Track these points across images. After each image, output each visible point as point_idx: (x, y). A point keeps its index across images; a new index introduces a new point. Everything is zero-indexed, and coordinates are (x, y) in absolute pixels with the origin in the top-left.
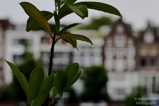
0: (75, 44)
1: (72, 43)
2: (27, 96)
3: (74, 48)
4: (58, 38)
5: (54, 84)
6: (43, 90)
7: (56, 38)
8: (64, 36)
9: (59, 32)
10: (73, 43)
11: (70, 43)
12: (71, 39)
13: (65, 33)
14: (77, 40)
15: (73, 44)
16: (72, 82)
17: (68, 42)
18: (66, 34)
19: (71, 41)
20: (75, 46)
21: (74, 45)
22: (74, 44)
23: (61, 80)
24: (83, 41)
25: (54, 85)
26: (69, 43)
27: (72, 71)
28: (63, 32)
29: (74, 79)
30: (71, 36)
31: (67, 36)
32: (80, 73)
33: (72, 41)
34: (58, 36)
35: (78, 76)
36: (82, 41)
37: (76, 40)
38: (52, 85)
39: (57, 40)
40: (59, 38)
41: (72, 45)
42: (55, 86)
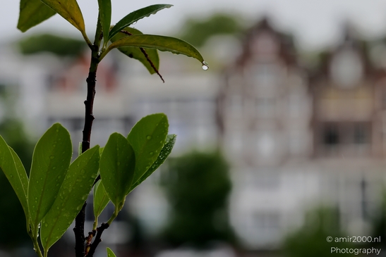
0: (154, 64)
1: (146, 60)
2: (24, 208)
3: (152, 73)
4: (106, 48)
5: (99, 173)
6: (70, 191)
7: (100, 48)
8: (124, 41)
9: (110, 30)
10: (148, 60)
11: (141, 60)
12: (142, 49)
13: (126, 33)
14: (158, 51)
15: (148, 62)
16: (148, 168)
17: (136, 58)
18: (130, 34)
19: (142, 55)
20: (155, 68)
21: (152, 66)
22: (151, 64)
23: (119, 164)
24: (178, 53)
25: (99, 178)
26: (137, 61)
27: (148, 138)
28: (120, 31)
29: (154, 160)
30: (143, 41)
31: (133, 40)
32: (170, 143)
33: (146, 56)
34: (106, 42)
35: (165, 152)
36: (173, 53)
37: (156, 52)
38: (94, 179)
39: (104, 52)
40: (110, 48)
41: (145, 65)
42: (100, 181)
